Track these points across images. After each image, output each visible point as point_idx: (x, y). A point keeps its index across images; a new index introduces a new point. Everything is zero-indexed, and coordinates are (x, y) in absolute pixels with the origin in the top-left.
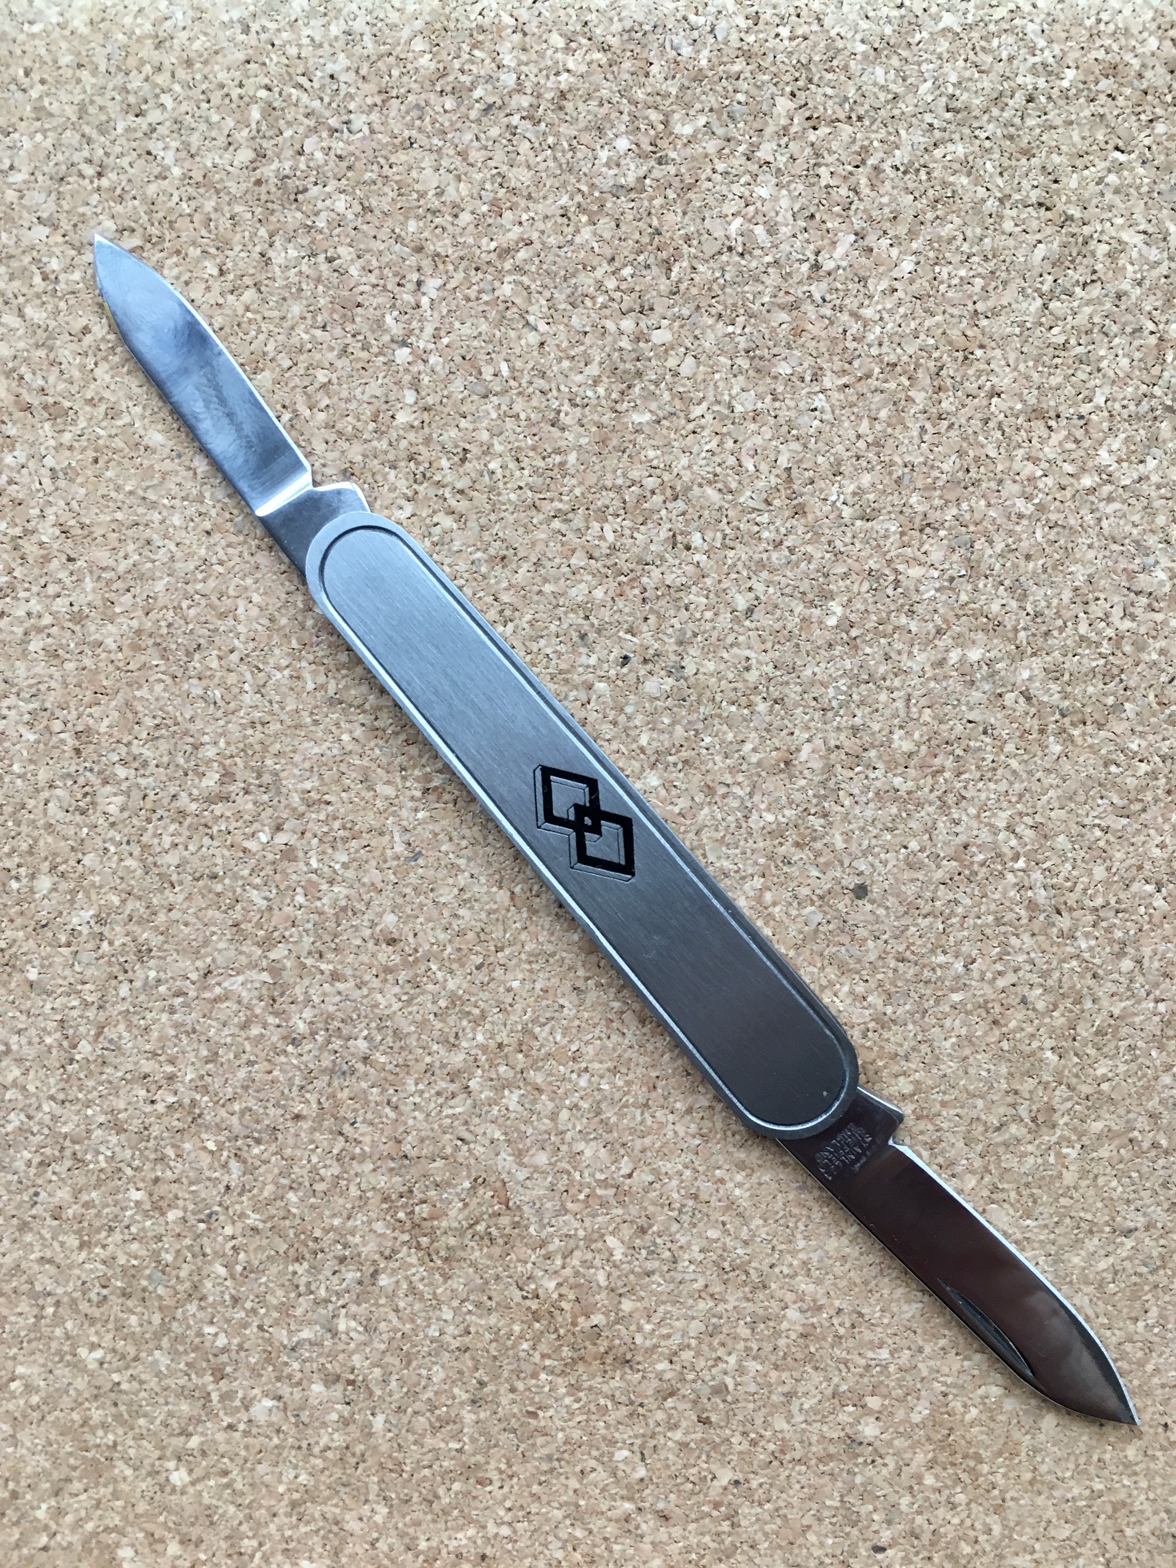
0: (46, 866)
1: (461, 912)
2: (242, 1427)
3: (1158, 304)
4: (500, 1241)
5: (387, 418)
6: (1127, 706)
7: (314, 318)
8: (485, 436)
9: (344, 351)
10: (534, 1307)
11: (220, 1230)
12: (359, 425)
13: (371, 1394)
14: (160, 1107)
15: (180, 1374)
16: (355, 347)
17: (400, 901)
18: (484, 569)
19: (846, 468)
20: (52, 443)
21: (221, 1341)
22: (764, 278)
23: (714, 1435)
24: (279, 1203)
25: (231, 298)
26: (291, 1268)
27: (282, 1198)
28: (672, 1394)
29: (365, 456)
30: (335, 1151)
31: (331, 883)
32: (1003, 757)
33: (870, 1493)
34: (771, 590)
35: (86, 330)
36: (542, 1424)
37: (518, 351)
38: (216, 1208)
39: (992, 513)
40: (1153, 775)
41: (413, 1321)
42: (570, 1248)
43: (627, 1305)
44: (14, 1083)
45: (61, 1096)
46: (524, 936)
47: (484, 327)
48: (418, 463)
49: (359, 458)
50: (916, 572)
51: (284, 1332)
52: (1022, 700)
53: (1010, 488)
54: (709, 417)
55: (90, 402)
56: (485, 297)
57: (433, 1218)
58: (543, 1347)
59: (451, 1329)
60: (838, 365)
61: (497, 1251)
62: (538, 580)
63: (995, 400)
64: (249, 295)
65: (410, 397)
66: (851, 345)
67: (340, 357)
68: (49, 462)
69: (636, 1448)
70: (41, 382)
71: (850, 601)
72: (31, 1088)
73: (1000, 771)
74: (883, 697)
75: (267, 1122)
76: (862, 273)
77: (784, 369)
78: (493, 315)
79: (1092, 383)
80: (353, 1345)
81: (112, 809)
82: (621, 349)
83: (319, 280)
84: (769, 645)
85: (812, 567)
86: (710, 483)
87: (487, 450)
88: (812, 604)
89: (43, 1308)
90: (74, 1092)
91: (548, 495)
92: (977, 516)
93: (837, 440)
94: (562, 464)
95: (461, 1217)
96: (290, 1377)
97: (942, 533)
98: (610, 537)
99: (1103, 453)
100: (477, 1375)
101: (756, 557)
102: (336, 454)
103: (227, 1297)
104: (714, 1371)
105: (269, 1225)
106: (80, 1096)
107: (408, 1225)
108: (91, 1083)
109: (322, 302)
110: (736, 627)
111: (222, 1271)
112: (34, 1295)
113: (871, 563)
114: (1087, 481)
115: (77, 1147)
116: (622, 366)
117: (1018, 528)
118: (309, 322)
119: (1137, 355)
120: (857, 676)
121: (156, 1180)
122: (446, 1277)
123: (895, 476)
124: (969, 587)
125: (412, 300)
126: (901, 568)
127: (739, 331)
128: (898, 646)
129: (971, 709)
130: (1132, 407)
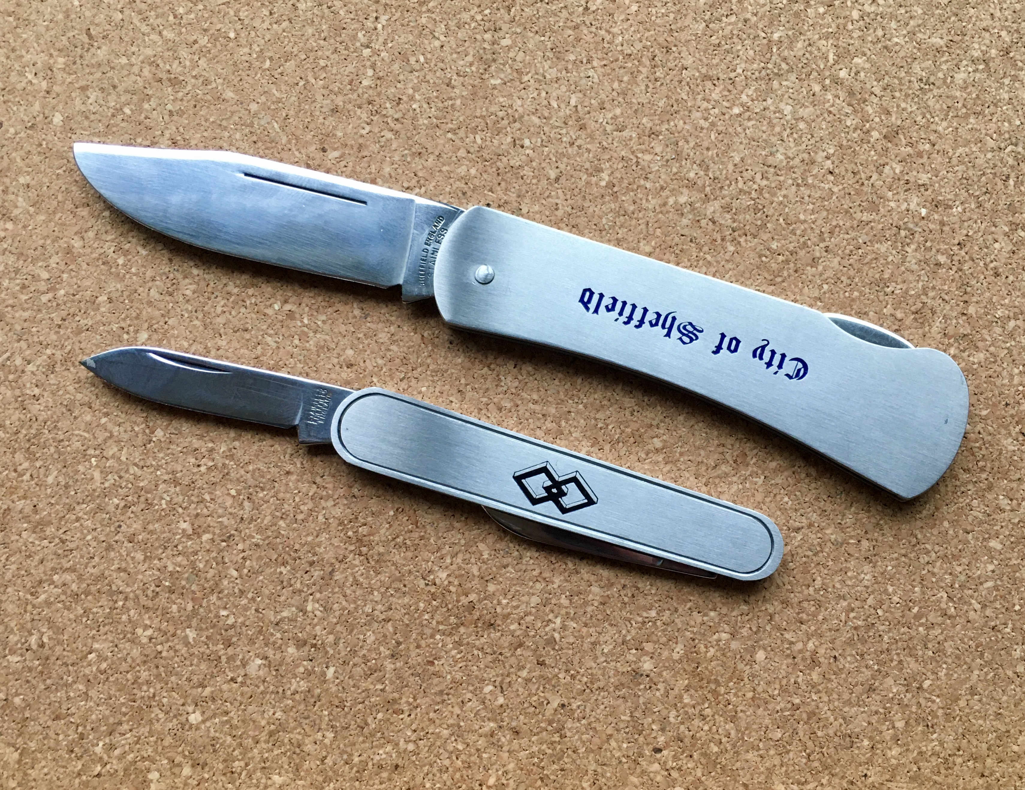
0: (146, 325)
1: (392, 347)
2: (240, 679)
3: (766, 24)
4: (412, 549)
5: (357, 83)
6: (768, 225)
7: (320, 35)
8: (411, 91)
9: (336, 51)
10: (433, 590)
11: (235, 547)
12: (341, 87)
13: (327, 652)
14: (203, 469)
15: (201, 644)
16: (341, 48)
17: (356, 342)
18: (409, 159)
19: (607, 105)
20: (172, 97)
21: (231, 621)
22: (559, 14)
23: (549, 673)
24: (274, 528)
25: (275, 26)
26: (278, 570)
27: (276, 525)
28: (521, 645)
29: (344, 102)
30: (310, 494)
31: (315, 332)
32: (702, 254)
33: (650, 710)
34: (569, 168)
35: (195, 42)
36: (437, 669)
37: (429, 50)
38: (233, 532)
39: (687, 127)
40: (787, 262)
41: (355, 602)
42: (455, 551)
43: (491, 588)
44: (113, 456)
45: (142, 463)
46: (429, 361)
47: (411, 38)
48: (373, 106)
49: (341, 103)
50: (648, 157)
51: (272, 613)
52: (710, 223)
53: (696, 115)
54: (532, 81)
55: (195, 77)
56: (412, 24)
57: (370, 535)
58: (438, 617)
59: (379, 607)
60: (600, 55)
61: (410, 554)
62: (439, 164)
63: (684, 71)
64: (285, 24)
65: (370, 72)
66: (606, 45)
67: (333, 53)
68: (169, 107)
69: (497, 684)
70: (168, 67)
71: (612, 173)
72: (123, 458)
73: (701, 262)
74: (634, 222)
75: (269, 477)
76: (611, 12)
77: (572, 57)
78: (416, 32)
79: (735, 63)
80: (316, 620)
81: (188, 292)
82: (484, 48)
83: (323, 17)
84: (568, 197)
85: (591, 155)
86: (533, 113)
87: (412, 98)
88: (591, 175)
89: (116, 602)
90: (150, 461)
91: (445, 121)
92: (679, 128)
93: (601, 92)
94: (452, 105)
95: (387, 533)
96: (274, 643)
97: (661, 137)
98: (479, 141)
99: (744, 97)
100: (395, 637)
101: (560, 151)
102: (328, 102)
103: (236, 591)
104: (547, 629)
105: (267, 542)
106: (154, 463)
107: (354, 540)
108: (161, 455)
109: (324, 27)
110: (550, 188)
111: (235, 573)
112: (111, 593)
113: (623, 153)
114: (736, 111)
115: (149, 495)
116: (485, 57)
117: (701, 135)
118: (317, 37)
119: (757, 49)
120: (618, 212)
121: (197, 515)
122: (378, 573)
123: (634, 109)
124: (678, 165)
125: (373, 26)
126: (640, 155)
127: (547, 39)
128: (640, 196)
129: (683, 228)
130: (757, 74)
